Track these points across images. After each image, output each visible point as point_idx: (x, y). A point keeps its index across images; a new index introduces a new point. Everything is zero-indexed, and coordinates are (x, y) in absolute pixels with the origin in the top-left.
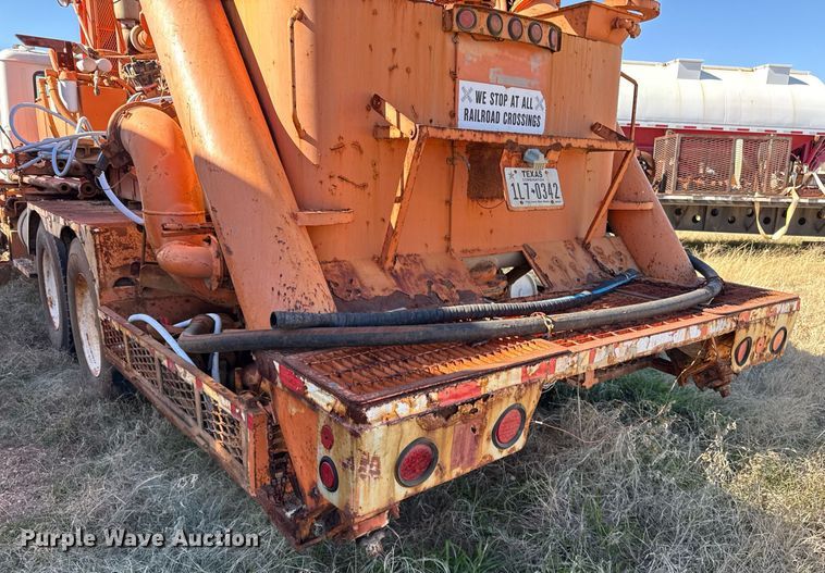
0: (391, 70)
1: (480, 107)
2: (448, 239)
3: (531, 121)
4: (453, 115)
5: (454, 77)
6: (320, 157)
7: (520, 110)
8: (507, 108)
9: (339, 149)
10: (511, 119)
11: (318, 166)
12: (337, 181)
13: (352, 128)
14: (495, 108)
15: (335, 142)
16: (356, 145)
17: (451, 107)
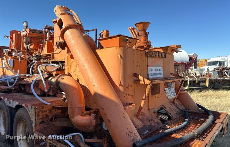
0: (137, 66)
1: (152, 72)
2: (148, 106)
3: (161, 74)
4: (148, 75)
5: (148, 66)
6: (124, 90)
7: (159, 72)
8: (157, 72)
9: (128, 87)
10: (158, 74)
11: (124, 92)
12: (128, 95)
13: (130, 81)
14: (155, 72)
15: (127, 86)
16: (131, 86)
17: (147, 73)
